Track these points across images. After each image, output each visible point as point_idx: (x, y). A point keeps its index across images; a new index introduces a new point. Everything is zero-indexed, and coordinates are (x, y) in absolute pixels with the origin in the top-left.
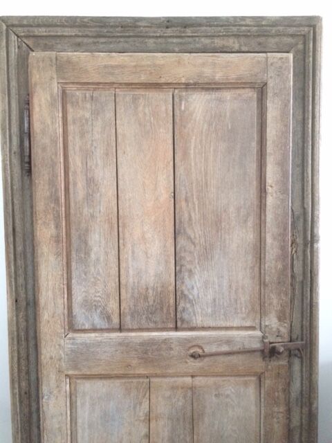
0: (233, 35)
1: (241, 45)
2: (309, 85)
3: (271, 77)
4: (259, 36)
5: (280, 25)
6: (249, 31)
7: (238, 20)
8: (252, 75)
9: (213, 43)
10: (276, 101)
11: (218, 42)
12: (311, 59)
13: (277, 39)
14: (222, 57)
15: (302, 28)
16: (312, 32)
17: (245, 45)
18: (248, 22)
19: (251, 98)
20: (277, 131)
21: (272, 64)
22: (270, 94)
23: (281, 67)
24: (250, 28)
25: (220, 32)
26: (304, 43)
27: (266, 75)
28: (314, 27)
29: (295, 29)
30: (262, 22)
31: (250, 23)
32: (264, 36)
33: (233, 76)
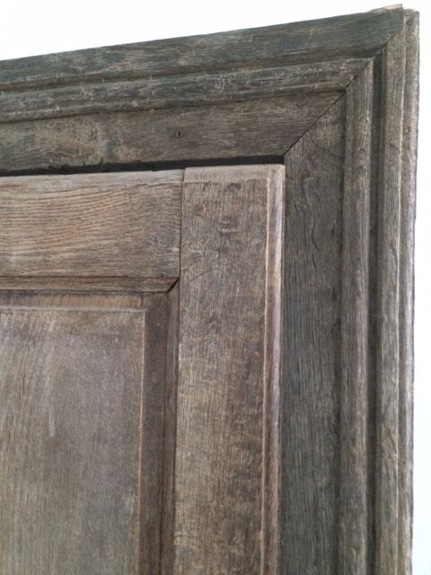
0: (85, 113)
1: (112, 145)
2: (354, 284)
3: (195, 258)
4: (171, 107)
5: (245, 63)
6: (134, 95)
7: (99, 61)
8: (125, 250)
9: (31, 140)
10: (212, 348)
11: (48, 138)
12: (365, 181)
13: (238, 114)
14: (33, 190)
15: (326, 66)
16: (369, 74)
17: (129, 143)
18: (130, 64)
19: (124, 332)
20: (214, 465)
21: (198, 208)
22: (190, 321)
23: (232, 221)
24: (139, 82)
25: (43, 105)
26: (342, 121)
27: (175, 249)
28: (378, 55)
29: (298, 69)
30: (177, 56)
31: (135, 67)
32: (189, 106)
33: (63, 254)
